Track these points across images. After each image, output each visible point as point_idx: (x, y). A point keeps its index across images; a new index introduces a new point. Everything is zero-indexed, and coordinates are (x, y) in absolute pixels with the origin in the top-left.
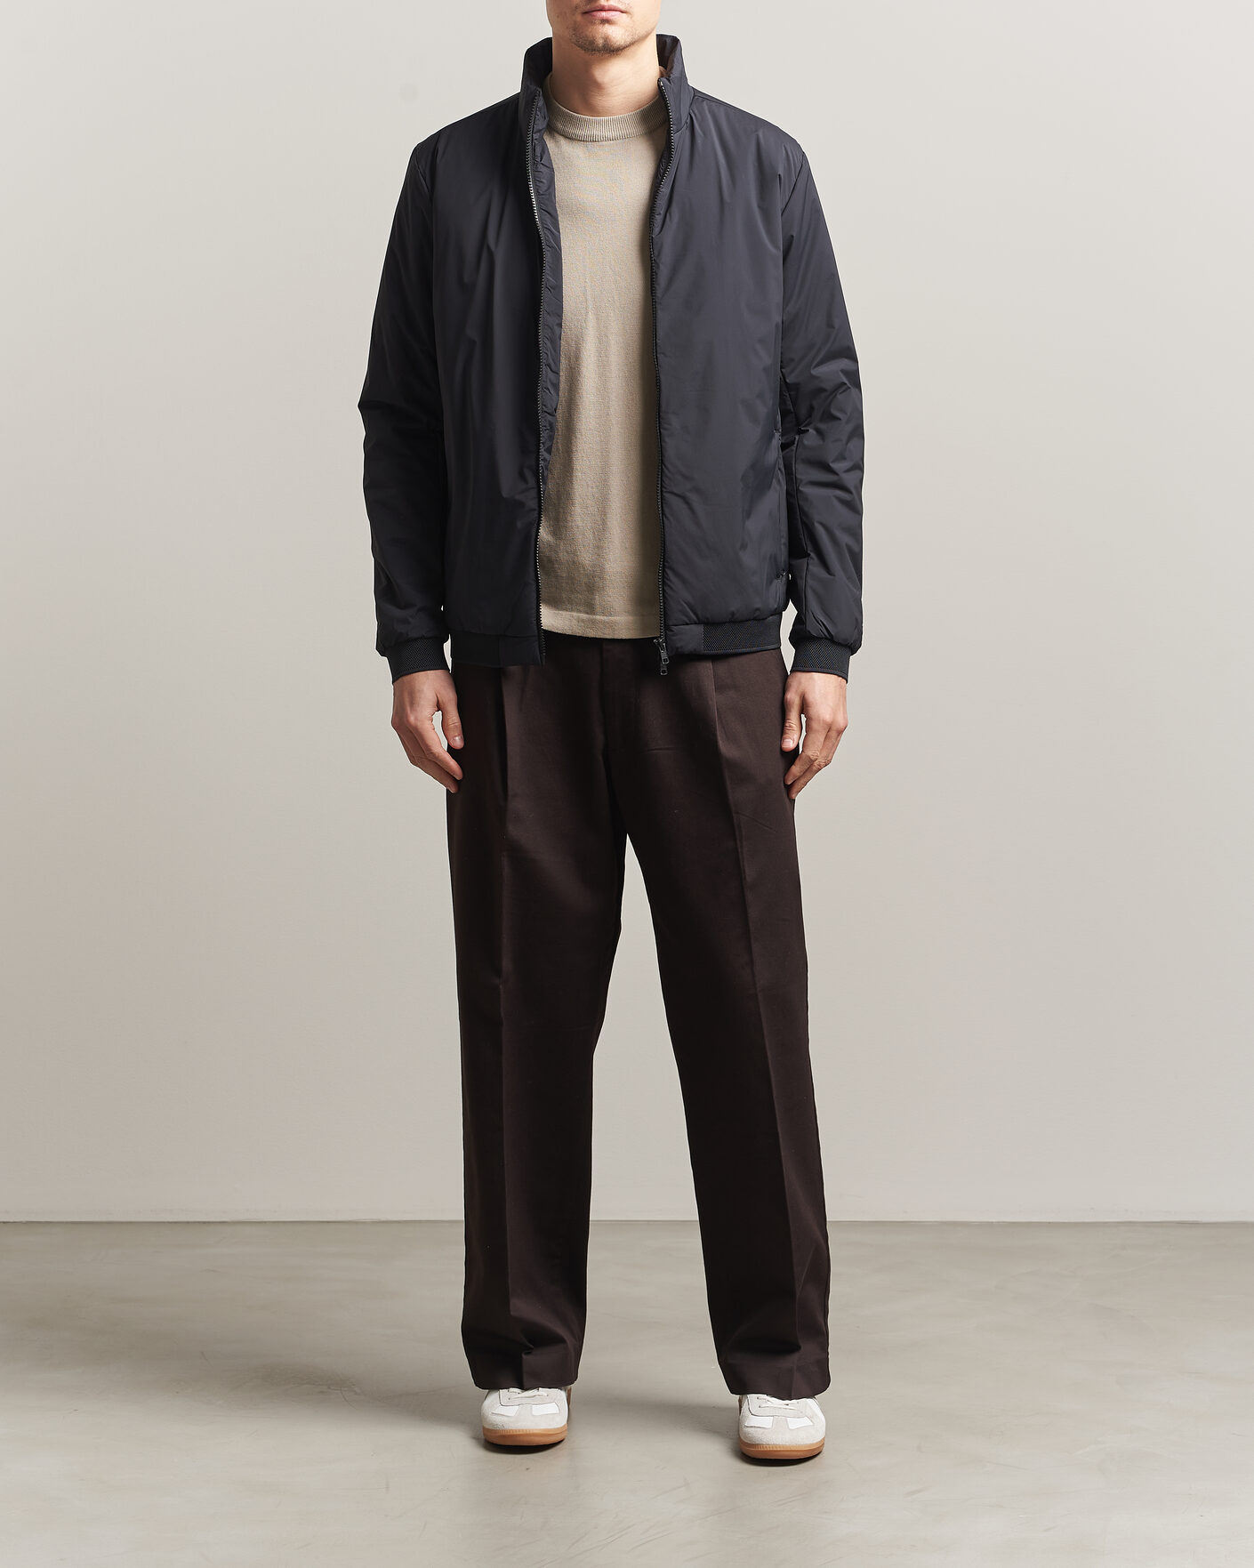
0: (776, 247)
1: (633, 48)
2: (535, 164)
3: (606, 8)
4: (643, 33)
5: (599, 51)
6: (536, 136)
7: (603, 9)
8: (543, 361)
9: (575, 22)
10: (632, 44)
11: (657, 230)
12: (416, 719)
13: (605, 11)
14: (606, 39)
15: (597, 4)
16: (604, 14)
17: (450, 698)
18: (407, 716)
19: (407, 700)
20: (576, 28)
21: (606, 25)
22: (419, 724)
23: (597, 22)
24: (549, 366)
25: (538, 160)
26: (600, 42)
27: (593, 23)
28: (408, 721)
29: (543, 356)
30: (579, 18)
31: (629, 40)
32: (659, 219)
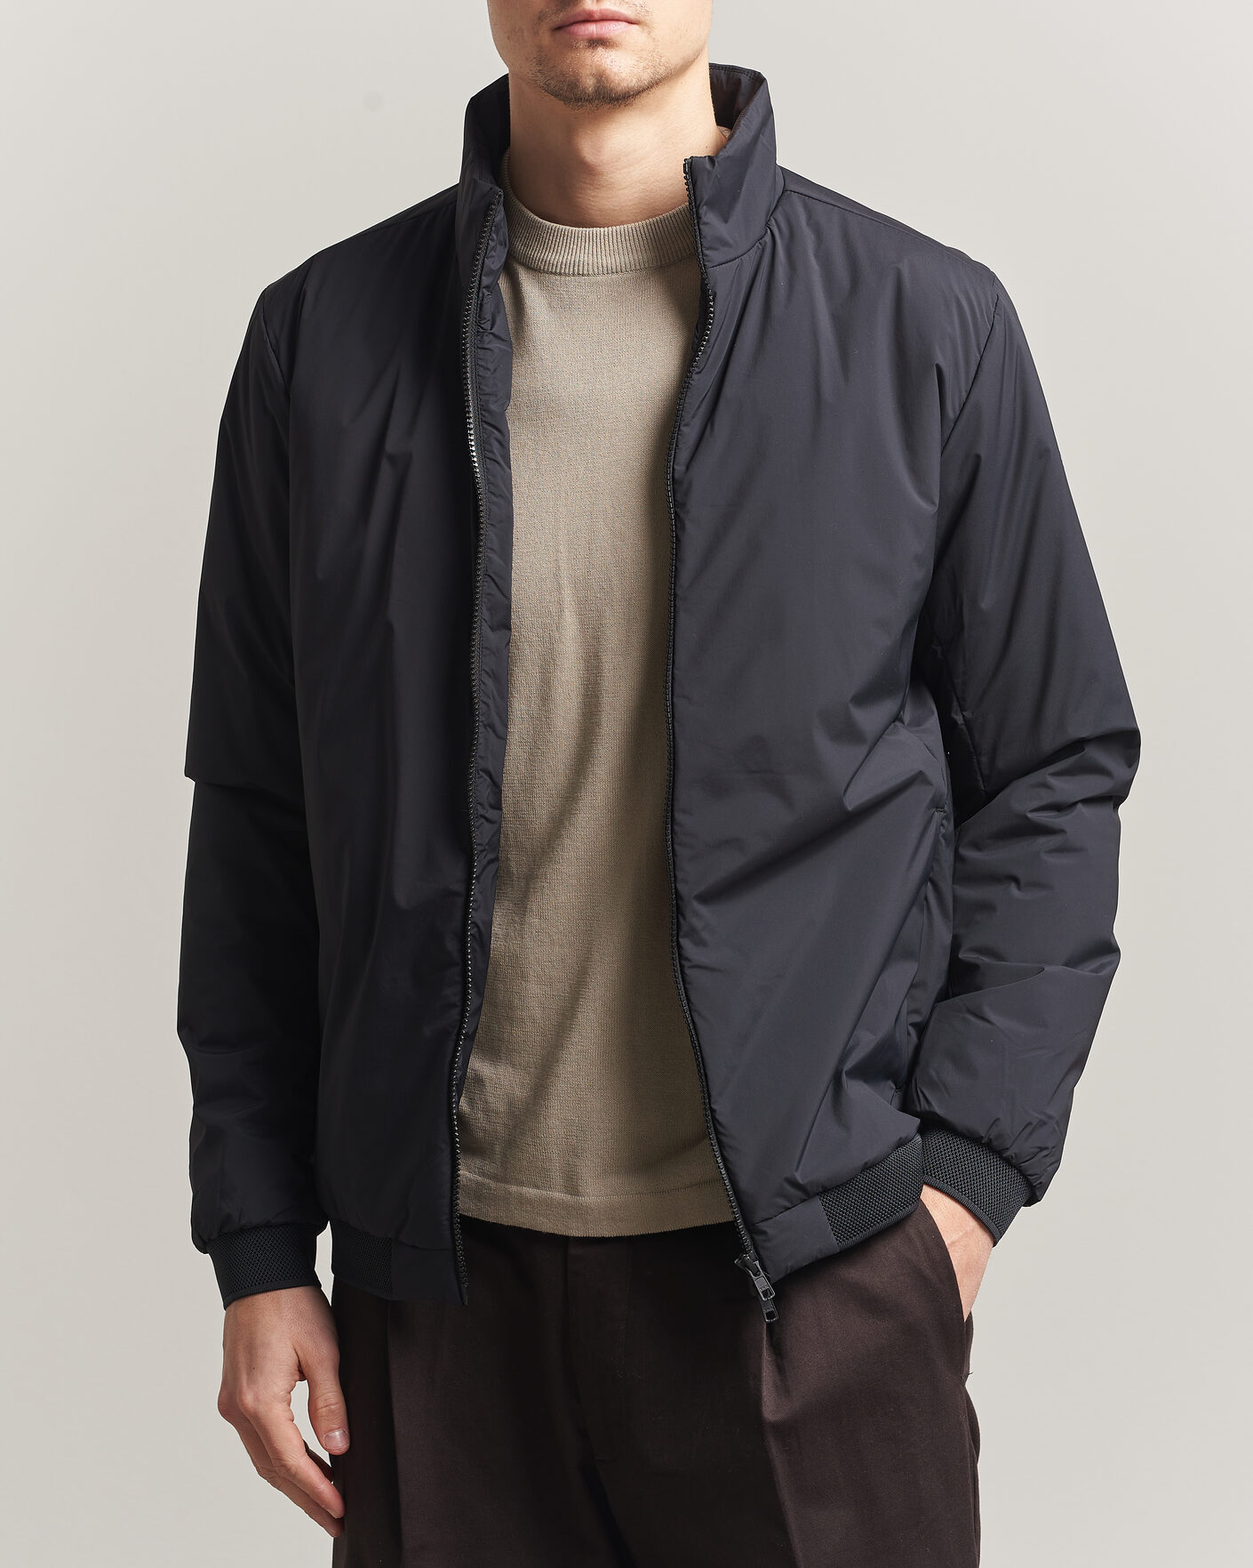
0: (926, 496)
1: (657, 92)
2: (480, 333)
3: (597, 16)
4: (675, 60)
5: (590, 101)
6: (486, 281)
7: (589, 19)
8: (481, 719)
9: (540, 48)
10: (654, 84)
11: (684, 455)
12: (257, 1399)
13: (595, 21)
14: (601, 77)
15: (578, 9)
16: (592, 29)
17: (323, 1356)
18: (241, 1392)
19: (242, 1359)
20: (542, 59)
21: (600, 50)
22: (262, 1409)
23: (582, 45)
24: (491, 726)
25: (487, 326)
26: (589, 83)
27: (571, 47)
28: (242, 1400)
29: (480, 707)
30: (546, 38)
31: (646, 77)
32: (690, 433)
